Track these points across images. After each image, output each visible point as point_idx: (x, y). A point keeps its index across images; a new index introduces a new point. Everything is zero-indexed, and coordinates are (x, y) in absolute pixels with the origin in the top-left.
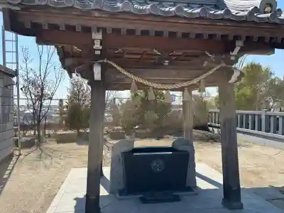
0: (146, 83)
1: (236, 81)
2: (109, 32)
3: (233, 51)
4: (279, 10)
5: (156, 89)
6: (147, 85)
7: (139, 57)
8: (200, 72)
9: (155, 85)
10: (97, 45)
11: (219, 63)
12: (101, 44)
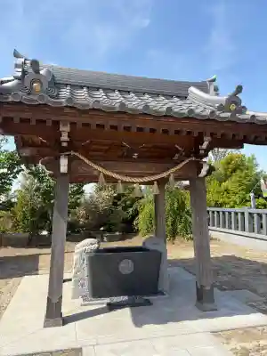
0: (115, 175)
1: (206, 176)
2: (79, 126)
3: (202, 145)
4: (244, 107)
5: (125, 182)
6: (115, 179)
7: (107, 148)
8: (168, 165)
9: (128, 179)
10: (65, 137)
11: (189, 157)
12: (69, 136)
